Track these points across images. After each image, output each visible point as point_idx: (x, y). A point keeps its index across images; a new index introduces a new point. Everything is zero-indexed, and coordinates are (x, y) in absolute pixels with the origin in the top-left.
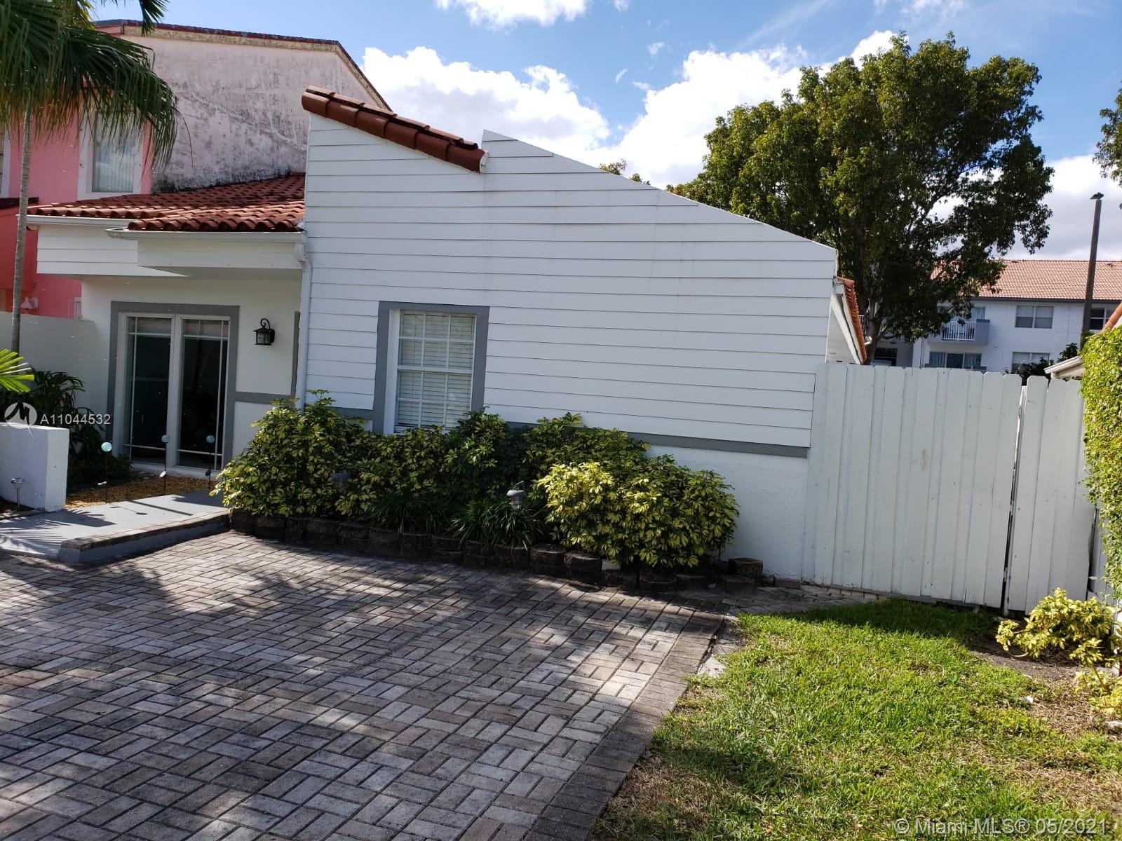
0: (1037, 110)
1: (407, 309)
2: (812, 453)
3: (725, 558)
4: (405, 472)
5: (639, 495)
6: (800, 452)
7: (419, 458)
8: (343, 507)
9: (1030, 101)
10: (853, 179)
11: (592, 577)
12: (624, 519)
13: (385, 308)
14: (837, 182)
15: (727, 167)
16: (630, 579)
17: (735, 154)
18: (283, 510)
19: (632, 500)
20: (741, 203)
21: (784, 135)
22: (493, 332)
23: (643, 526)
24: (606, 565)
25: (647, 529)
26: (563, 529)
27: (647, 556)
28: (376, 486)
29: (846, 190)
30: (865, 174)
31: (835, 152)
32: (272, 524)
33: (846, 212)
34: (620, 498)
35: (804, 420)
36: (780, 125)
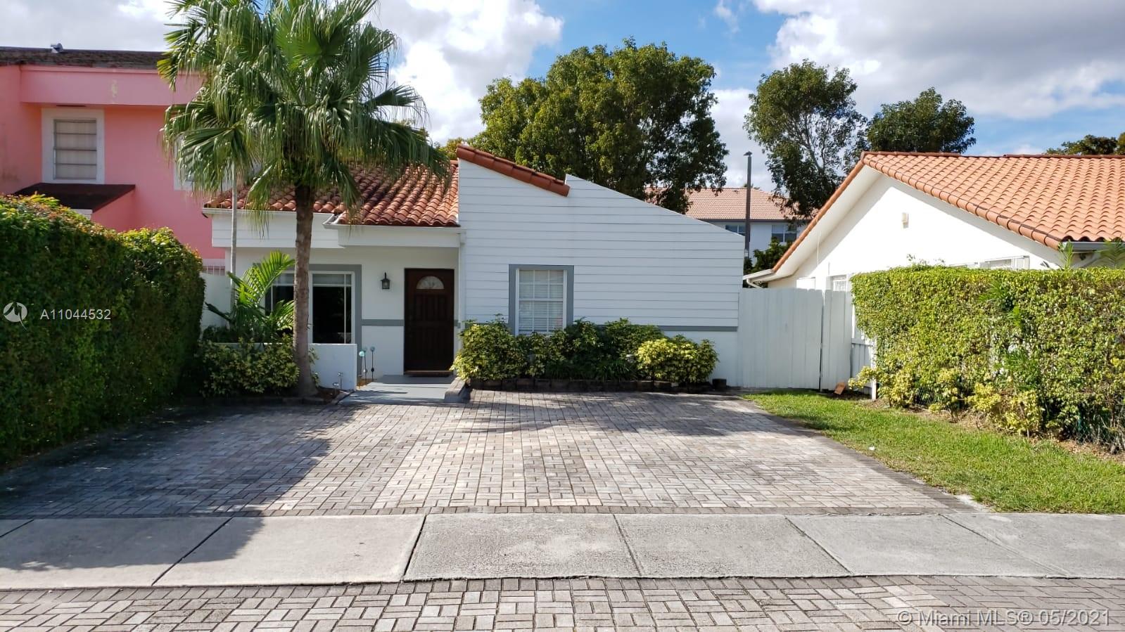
0: (714, 97)
1: (525, 269)
2: (739, 330)
3: (710, 379)
4: (554, 353)
5: (686, 352)
6: (734, 329)
7: (559, 345)
8: (532, 371)
9: (710, 90)
10: (611, 147)
11: (666, 388)
12: (680, 363)
13: (512, 268)
14: (599, 148)
15: (508, 130)
16: (685, 389)
17: (514, 120)
18: (501, 376)
19: (685, 354)
20: (524, 159)
21: (556, 110)
22: (576, 279)
23: (690, 365)
24: (673, 385)
25: (693, 365)
26: (647, 371)
27: (693, 378)
28: (543, 361)
29: (606, 154)
30: (618, 143)
31: (596, 125)
32: (497, 384)
33: (606, 169)
34: (680, 354)
35: (735, 314)
36: (552, 102)
